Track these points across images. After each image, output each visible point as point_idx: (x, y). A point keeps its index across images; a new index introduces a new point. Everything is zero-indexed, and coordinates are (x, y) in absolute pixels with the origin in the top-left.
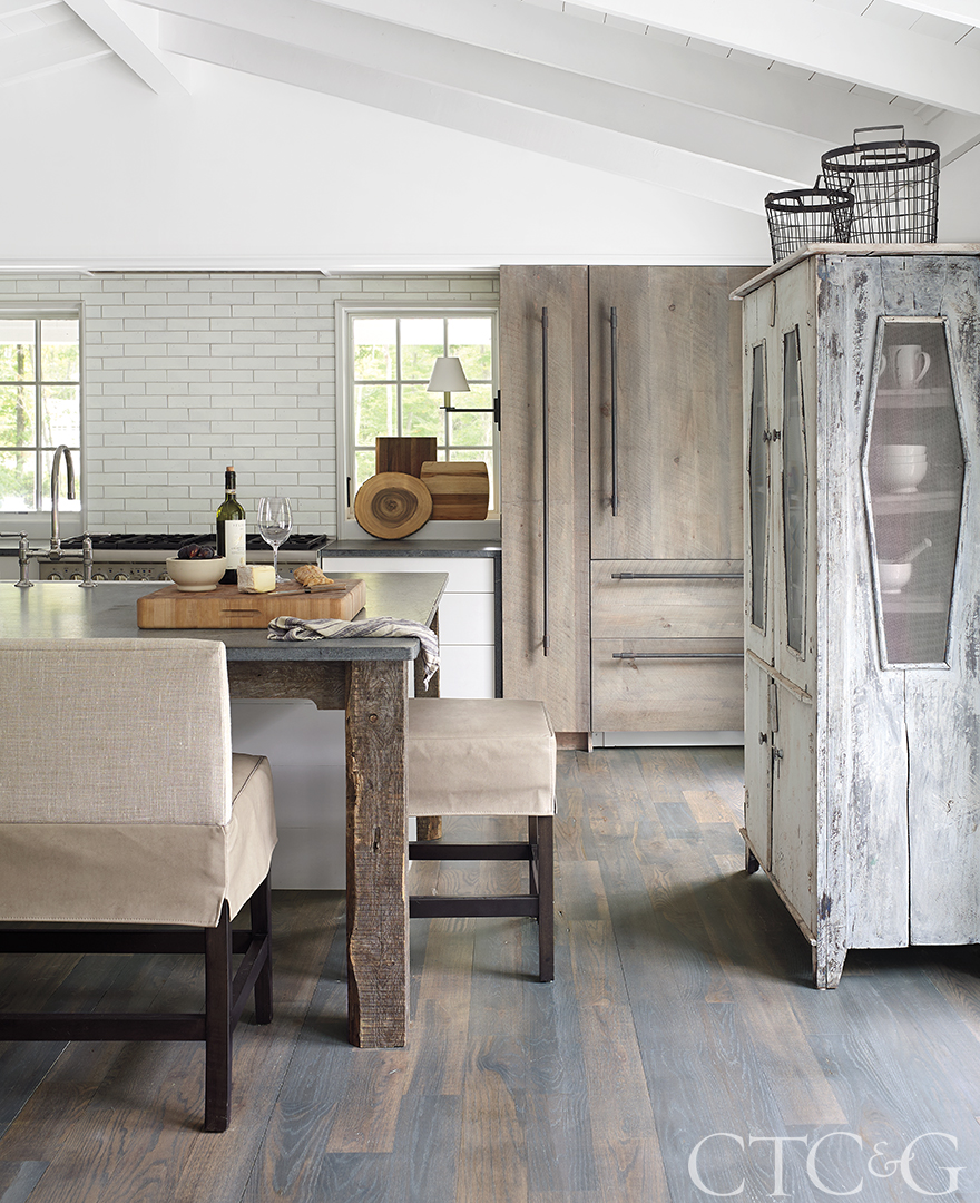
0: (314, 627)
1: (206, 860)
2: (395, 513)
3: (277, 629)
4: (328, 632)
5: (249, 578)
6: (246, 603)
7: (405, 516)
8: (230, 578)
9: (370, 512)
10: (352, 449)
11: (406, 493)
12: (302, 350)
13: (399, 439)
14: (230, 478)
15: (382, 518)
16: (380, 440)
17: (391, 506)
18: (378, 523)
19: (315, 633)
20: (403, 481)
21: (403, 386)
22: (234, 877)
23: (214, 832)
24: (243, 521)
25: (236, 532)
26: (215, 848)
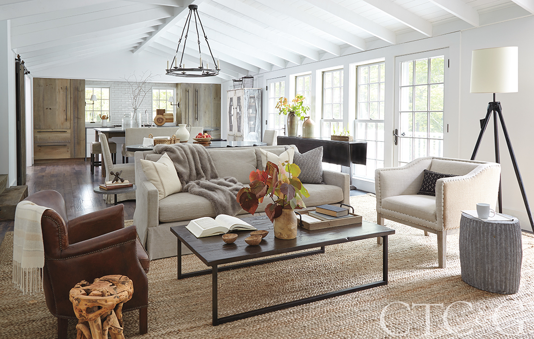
7: (162, 122)
9: (156, 121)
10: (153, 111)
11: (161, 118)
13: (160, 110)
15: (159, 122)
16: (157, 110)
17: (160, 120)
20: (161, 116)
21: (160, 101)
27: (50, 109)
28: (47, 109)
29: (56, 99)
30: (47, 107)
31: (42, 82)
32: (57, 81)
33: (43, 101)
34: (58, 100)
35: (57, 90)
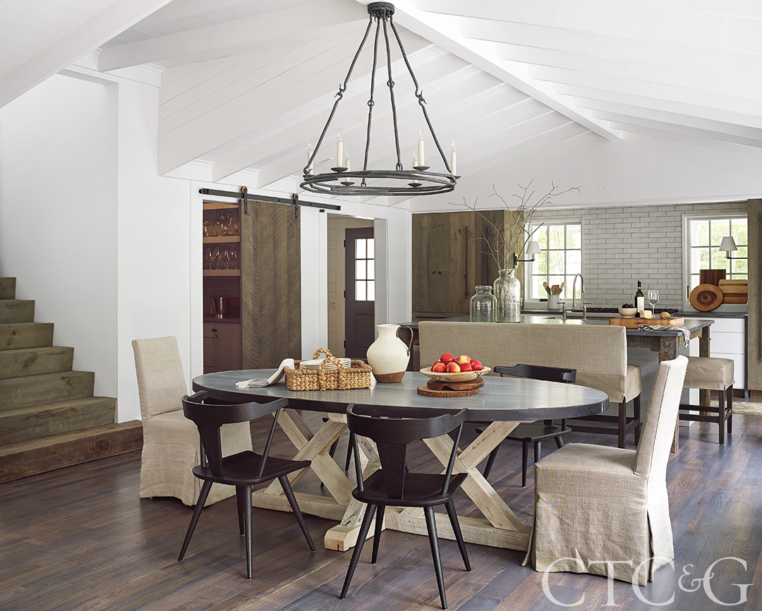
0: (651, 327)
1: (620, 386)
2: (707, 301)
3: (641, 327)
4: (656, 329)
5: (643, 314)
6: (641, 321)
7: (711, 302)
8: (638, 315)
9: (696, 300)
10: (690, 274)
11: (712, 292)
12: (668, 235)
13: (710, 270)
14: (639, 284)
15: (702, 303)
16: (701, 271)
17: (705, 298)
18: (699, 304)
19: (652, 329)
20: (711, 288)
21: (712, 248)
22: (627, 391)
23: (622, 378)
24: (643, 298)
25: (641, 300)
26: (622, 382)
27: (440, 273)
28: (434, 273)
29: (450, 253)
30: (434, 270)
31: (425, 221)
32: (452, 218)
33: (428, 259)
34: (453, 254)
35: (452, 236)
